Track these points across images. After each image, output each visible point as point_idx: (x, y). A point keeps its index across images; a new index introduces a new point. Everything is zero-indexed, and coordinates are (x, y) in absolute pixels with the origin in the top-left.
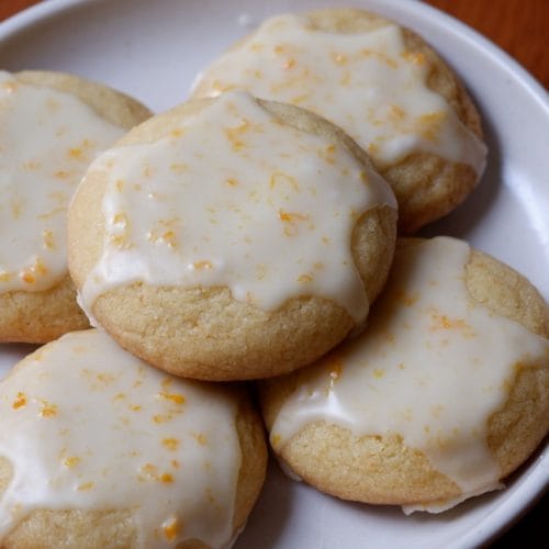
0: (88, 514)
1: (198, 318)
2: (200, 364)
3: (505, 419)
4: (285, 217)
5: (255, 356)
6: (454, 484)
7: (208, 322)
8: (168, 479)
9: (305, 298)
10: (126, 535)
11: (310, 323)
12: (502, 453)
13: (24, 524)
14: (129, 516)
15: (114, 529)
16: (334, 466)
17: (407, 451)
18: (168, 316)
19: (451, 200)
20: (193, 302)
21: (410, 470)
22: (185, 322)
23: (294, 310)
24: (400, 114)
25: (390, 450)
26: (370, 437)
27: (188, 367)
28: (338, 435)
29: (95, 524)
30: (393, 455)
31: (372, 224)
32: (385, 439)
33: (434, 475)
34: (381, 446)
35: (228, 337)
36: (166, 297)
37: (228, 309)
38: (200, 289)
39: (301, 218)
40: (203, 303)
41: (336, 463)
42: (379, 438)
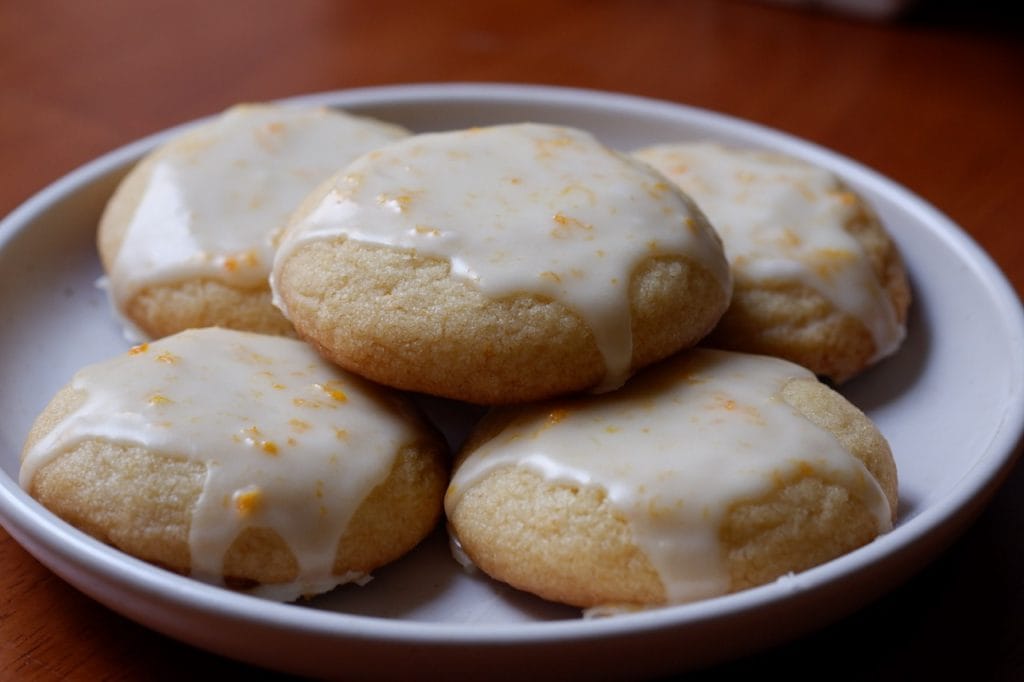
0: (149, 454)
1: (394, 285)
2: (376, 343)
3: (757, 514)
4: (562, 221)
5: (448, 347)
6: (655, 574)
7: (404, 290)
8: (271, 450)
9: (542, 298)
10: (184, 492)
11: (538, 330)
12: (737, 556)
13: (67, 455)
14: (201, 472)
15: (172, 481)
16: (506, 522)
17: (605, 512)
18: (358, 277)
19: (825, 357)
20: (396, 266)
21: (602, 538)
22: (376, 287)
23: (521, 306)
24: (795, 241)
25: (584, 505)
26: (564, 487)
27: (360, 344)
28: (525, 484)
29: (152, 468)
30: (586, 513)
31: (675, 269)
32: (582, 492)
33: (632, 552)
34: (573, 499)
35: (423, 315)
36: (366, 257)
37: (437, 284)
38: (412, 255)
39: (579, 224)
40: (408, 271)
41: (511, 517)
42: (575, 491)
